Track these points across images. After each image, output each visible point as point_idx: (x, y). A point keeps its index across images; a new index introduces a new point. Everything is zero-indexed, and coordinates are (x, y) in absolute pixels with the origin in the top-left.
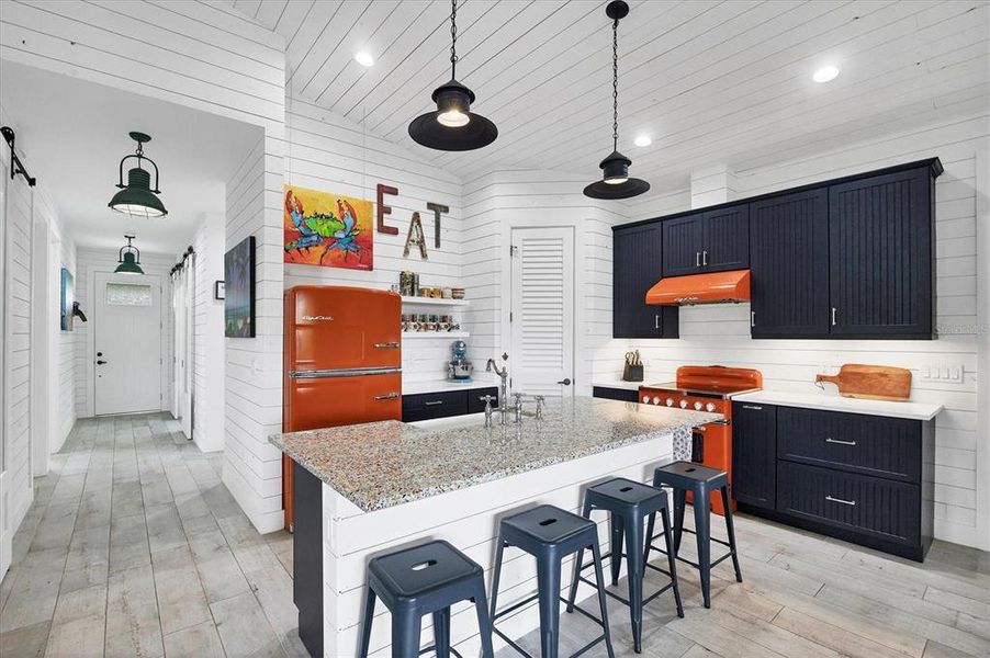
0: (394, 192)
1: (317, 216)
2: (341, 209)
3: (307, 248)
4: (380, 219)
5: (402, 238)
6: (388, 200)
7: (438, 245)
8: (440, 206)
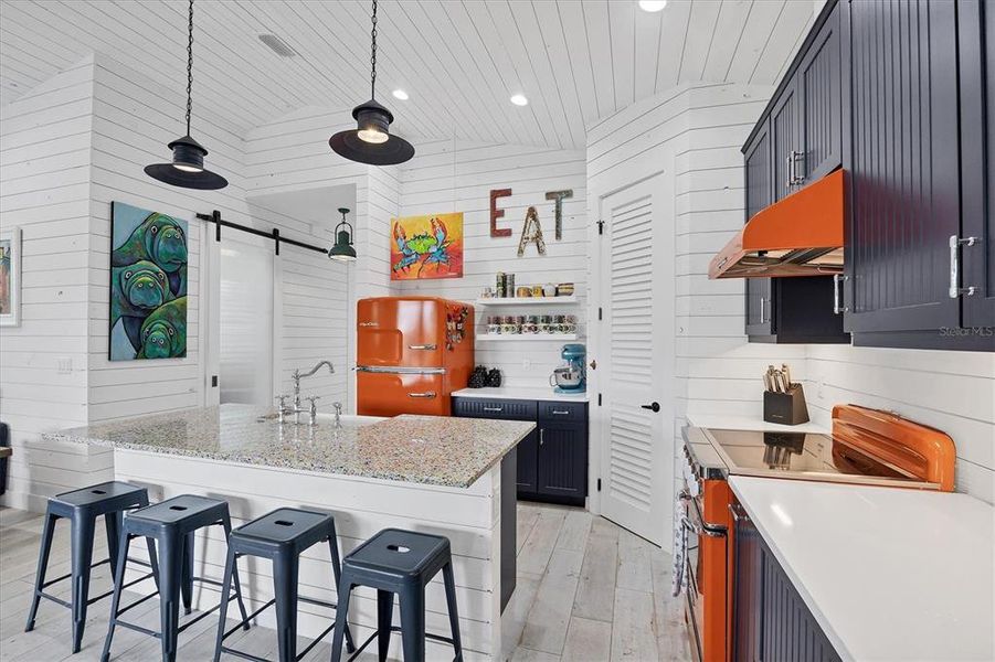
0: (507, 193)
1: (416, 238)
2: (434, 227)
3: (408, 266)
4: (493, 224)
5: (515, 239)
6: (501, 203)
7: (558, 235)
8: (560, 193)
